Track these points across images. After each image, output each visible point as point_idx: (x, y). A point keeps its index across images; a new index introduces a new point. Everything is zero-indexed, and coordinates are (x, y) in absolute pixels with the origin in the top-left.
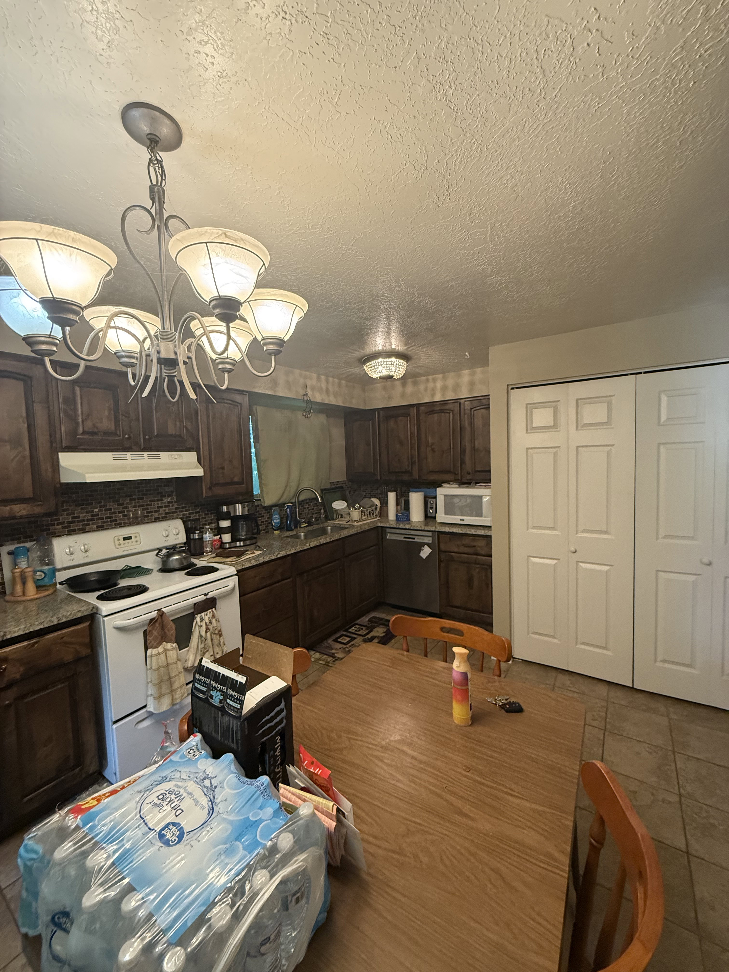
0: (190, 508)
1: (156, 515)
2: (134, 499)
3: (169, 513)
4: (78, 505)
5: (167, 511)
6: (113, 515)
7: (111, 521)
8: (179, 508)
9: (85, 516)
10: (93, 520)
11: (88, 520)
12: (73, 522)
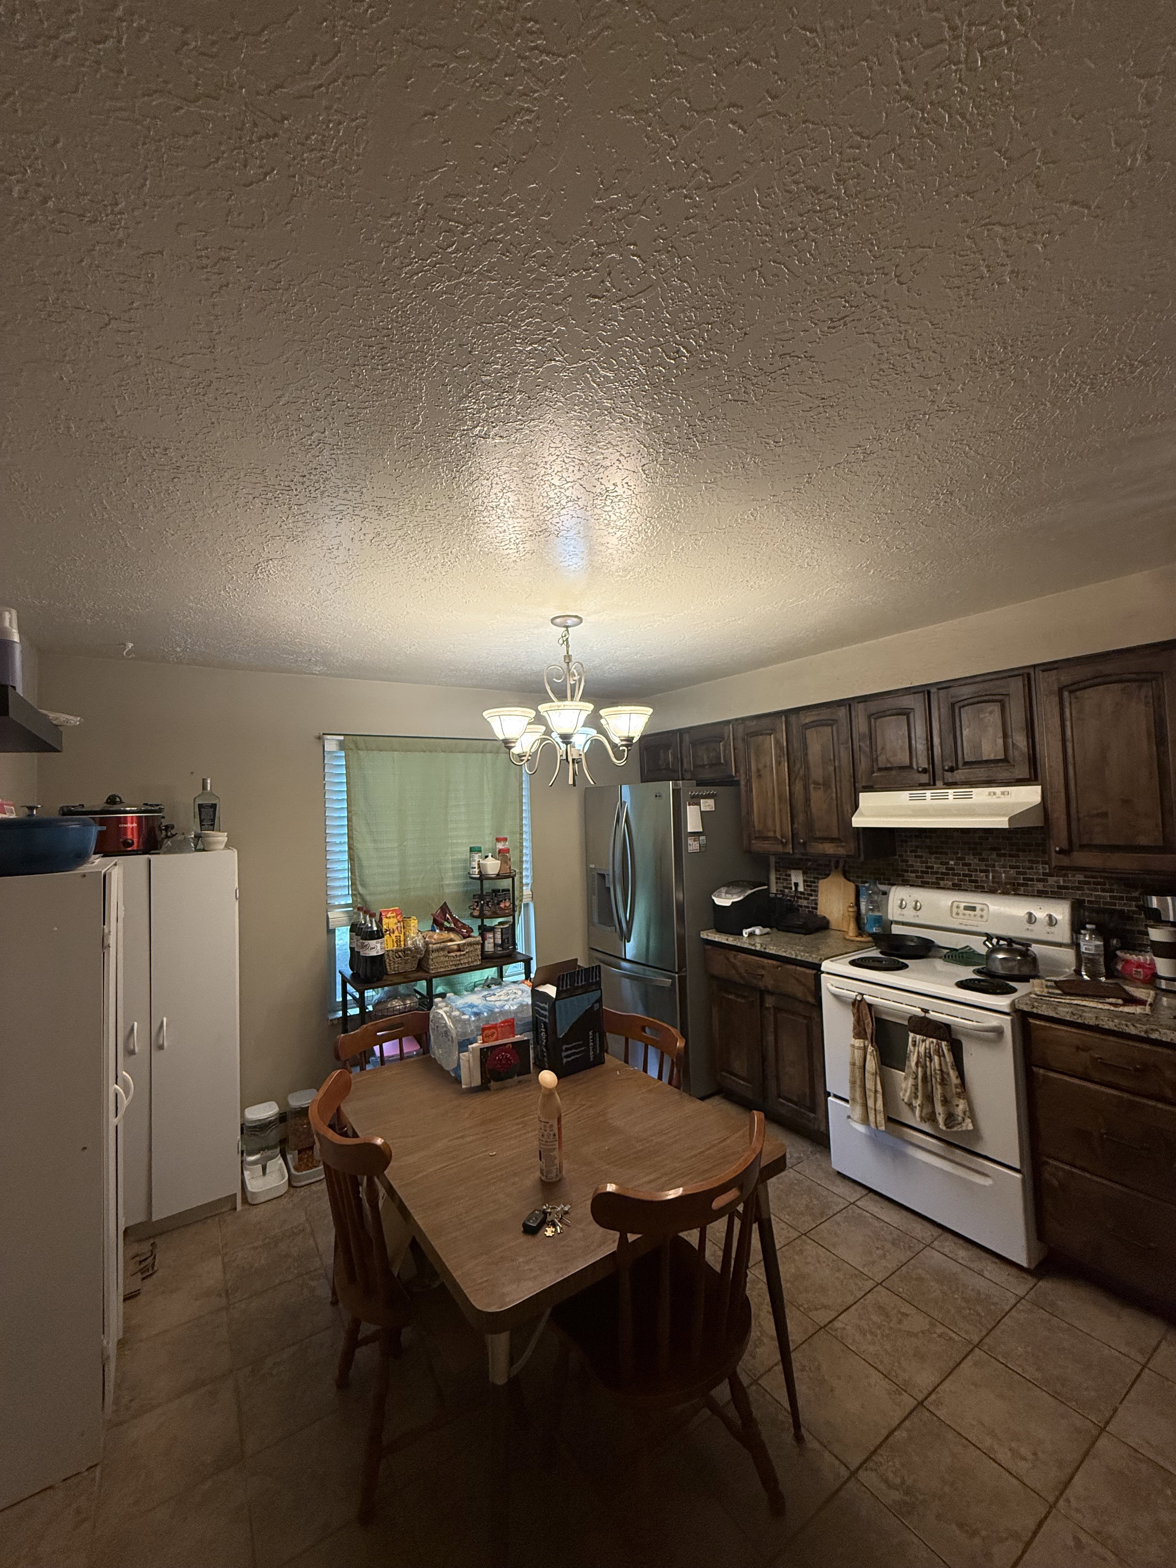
0: (1115, 887)
1: (1040, 886)
2: (1004, 855)
3: (1066, 888)
4: (931, 853)
5: (1062, 883)
6: (973, 873)
7: (971, 881)
8: (1088, 883)
9: (939, 868)
10: (948, 874)
11: (942, 873)
12: (927, 873)
